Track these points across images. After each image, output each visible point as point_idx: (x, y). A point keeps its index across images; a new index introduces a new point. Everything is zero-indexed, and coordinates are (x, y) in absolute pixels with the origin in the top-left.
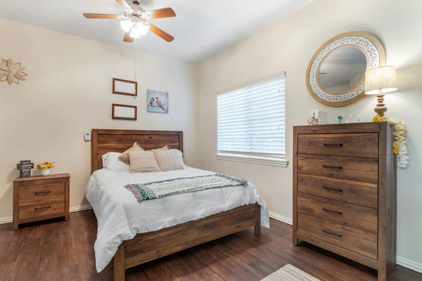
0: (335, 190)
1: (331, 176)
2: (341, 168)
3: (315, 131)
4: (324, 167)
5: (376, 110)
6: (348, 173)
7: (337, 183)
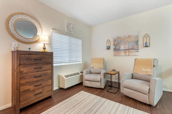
0: (39, 76)
1: (38, 71)
2: (41, 68)
3: (30, 53)
4: (35, 68)
5: (43, 48)
6: (43, 69)
7: (40, 73)
